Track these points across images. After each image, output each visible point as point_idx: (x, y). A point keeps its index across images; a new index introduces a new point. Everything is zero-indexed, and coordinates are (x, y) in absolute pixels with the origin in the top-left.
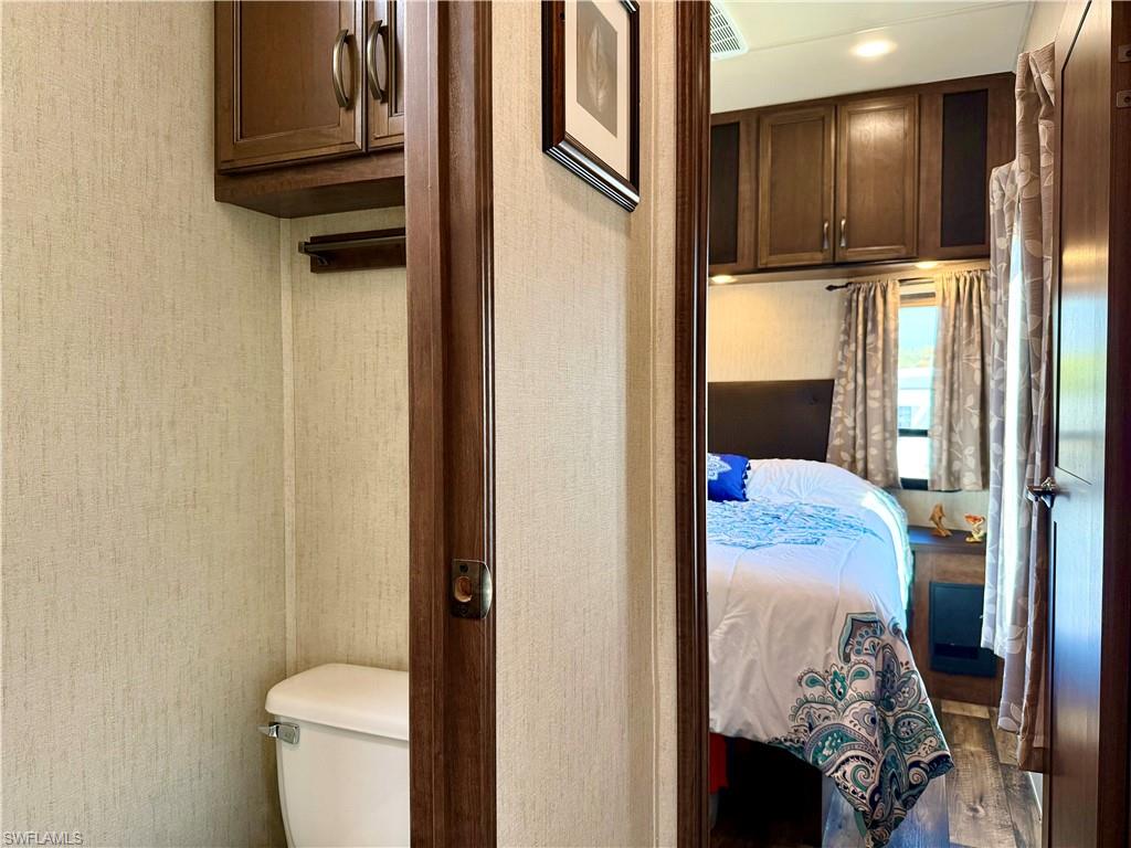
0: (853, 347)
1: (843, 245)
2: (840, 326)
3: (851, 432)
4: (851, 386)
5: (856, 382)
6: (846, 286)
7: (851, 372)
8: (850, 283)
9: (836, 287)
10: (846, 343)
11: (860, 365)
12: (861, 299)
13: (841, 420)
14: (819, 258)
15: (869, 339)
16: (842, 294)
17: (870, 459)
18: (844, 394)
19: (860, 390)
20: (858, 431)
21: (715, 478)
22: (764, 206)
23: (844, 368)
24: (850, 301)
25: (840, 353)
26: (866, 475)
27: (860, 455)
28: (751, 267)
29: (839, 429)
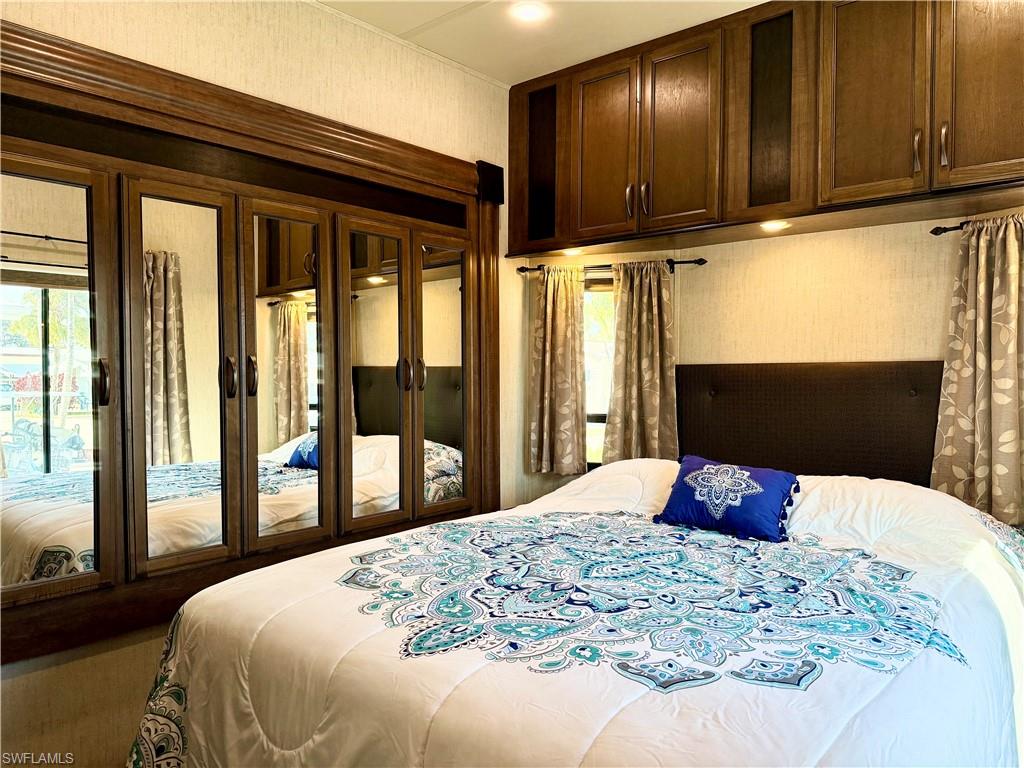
0: (970, 315)
1: (944, 162)
2: (951, 285)
3: (968, 439)
4: (968, 372)
5: (975, 366)
6: (960, 227)
7: (968, 352)
8: (968, 223)
9: (945, 230)
10: (962, 308)
11: (981, 340)
12: (983, 243)
13: (953, 420)
14: (907, 185)
15: (996, 303)
16: (957, 239)
17: (996, 481)
18: (958, 383)
19: (980, 379)
20: (978, 438)
21: (737, 503)
22: (826, 120)
23: (958, 345)
24: (966, 249)
25: (952, 324)
26: (989, 505)
27: (980, 472)
28: (810, 206)
29: (950, 433)
